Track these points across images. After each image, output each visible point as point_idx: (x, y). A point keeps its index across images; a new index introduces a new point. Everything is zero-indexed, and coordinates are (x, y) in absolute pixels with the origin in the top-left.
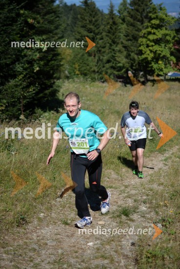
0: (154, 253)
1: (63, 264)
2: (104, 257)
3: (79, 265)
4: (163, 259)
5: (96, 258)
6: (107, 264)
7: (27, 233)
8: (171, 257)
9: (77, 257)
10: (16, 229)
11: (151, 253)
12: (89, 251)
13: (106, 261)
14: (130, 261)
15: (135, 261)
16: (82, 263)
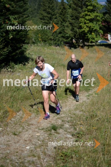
0: (66, 153)
1: (7, 160)
2: (34, 156)
3: (18, 160)
4: (72, 157)
5: (29, 156)
6: (36, 160)
8: (77, 156)
9: (17, 156)
11: (64, 154)
12: (26, 152)
13: (35, 159)
14: (51, 158)
15: (54, 159)
16: (19, 159)
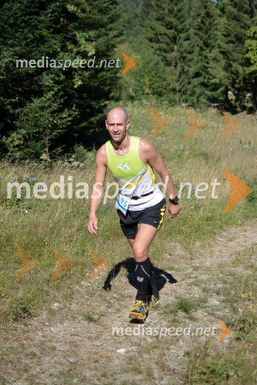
0: (212, 367)
1: (72, 378)
2: (137, 371)
3: (98, 380)
4: (227, 377)
5: (125, 371)
6: (140, 380)
7: (28, 332)
8: (240, 375)
9: (96, 369)
10: (11, 324)
11: (208, 368)
12: (117, 361)
13: (139, 377)
14: (177, 378)
16: (102, 378)
